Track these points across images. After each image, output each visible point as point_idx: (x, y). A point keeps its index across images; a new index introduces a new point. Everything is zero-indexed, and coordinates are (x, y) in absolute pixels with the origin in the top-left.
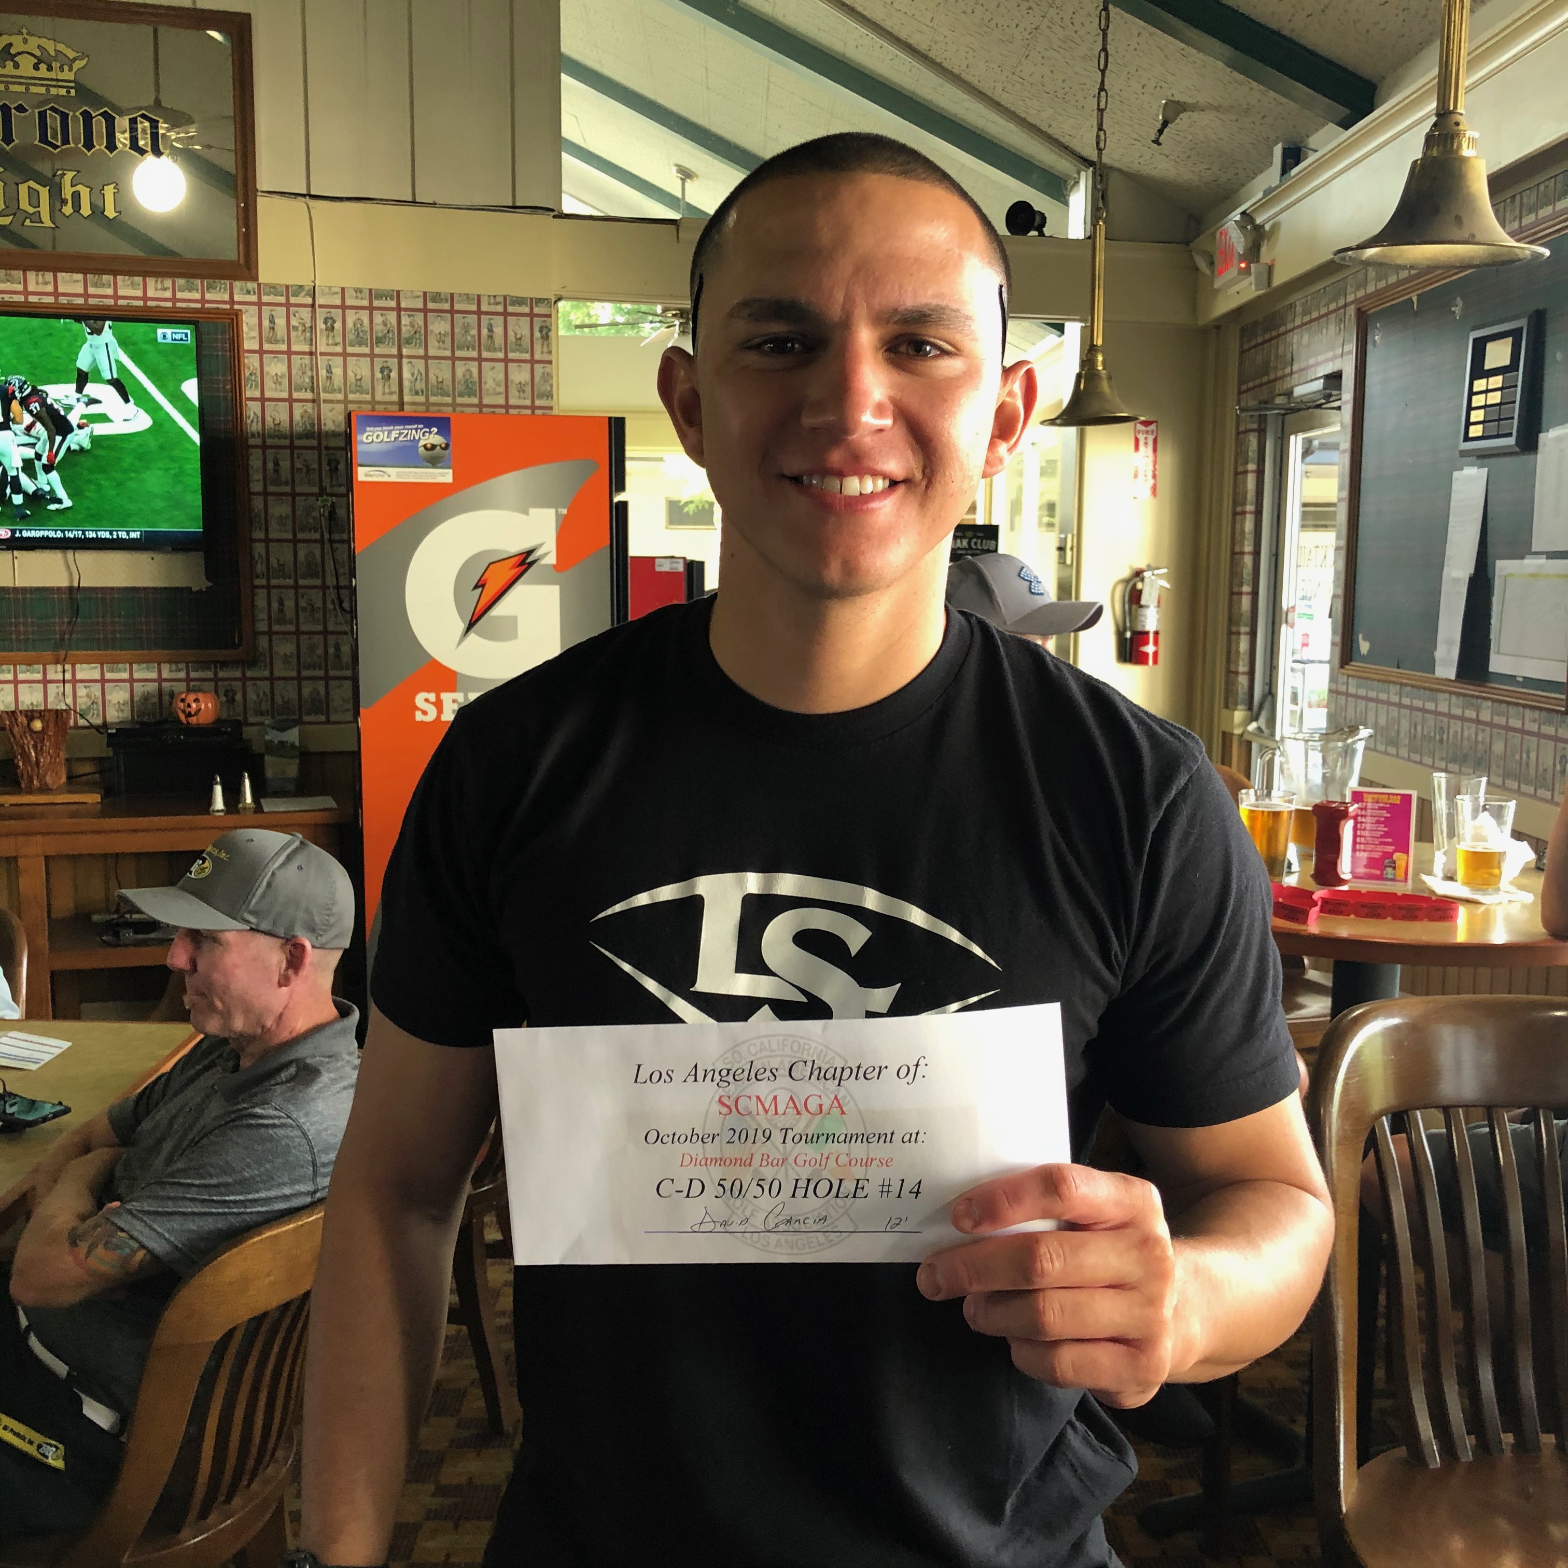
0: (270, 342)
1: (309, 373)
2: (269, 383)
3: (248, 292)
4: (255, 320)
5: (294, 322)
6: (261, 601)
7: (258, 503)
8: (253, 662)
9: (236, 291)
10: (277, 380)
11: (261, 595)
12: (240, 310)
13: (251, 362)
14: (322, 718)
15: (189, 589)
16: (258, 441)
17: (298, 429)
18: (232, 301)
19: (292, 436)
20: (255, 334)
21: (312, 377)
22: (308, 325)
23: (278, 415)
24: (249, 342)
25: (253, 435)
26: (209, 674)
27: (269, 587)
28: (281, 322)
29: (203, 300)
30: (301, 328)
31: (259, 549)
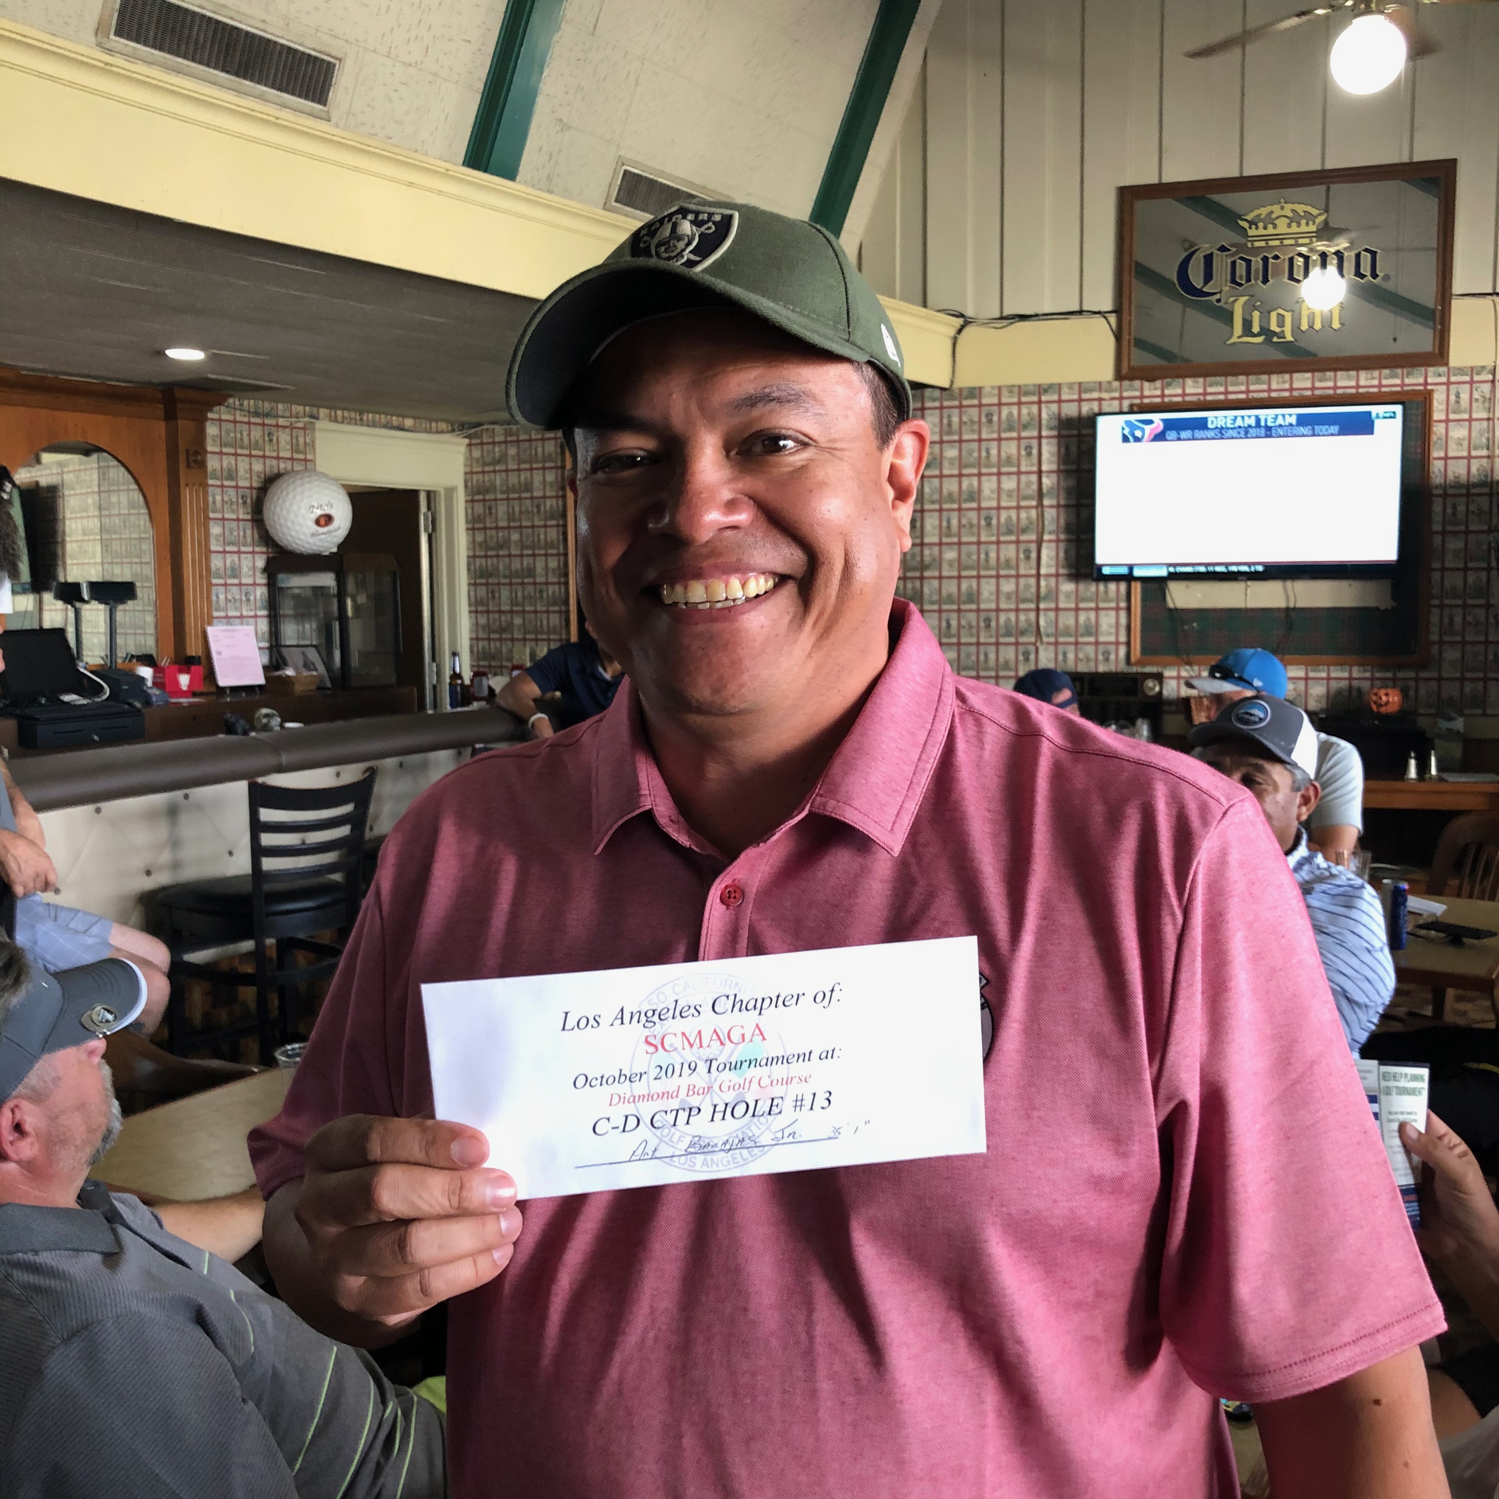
0: (1455, 412)
1: (1486, 435)
2: (1452, 446)
3: (1440, 375)
4: (1444, 397)
5: (1476, 395)
6: (1435, 618)
7: (1437, 540)
8: (1424, 666)
9: (1429, 374)
10: (1459, 443)
11: (1436, 611)
12: (1432, 390)
13: (1438, 430)
14: (1480, 711)
15: (1377, 609)
16: (1441, 492)
17: (1474, 480)
18: (1426, 383)
19: (1469, 486)
20: (1444, 407)
21: (1488, 439)
22: (1488, 396)
23: (1458, 470)
24: (1438, 414)
25: (1437, 487)
26: (1389, 675)
27: (1441, 606)
28: (1465, 396)
29: (1403, 385)
30: (1481, 399)
31: (1436, 576)
